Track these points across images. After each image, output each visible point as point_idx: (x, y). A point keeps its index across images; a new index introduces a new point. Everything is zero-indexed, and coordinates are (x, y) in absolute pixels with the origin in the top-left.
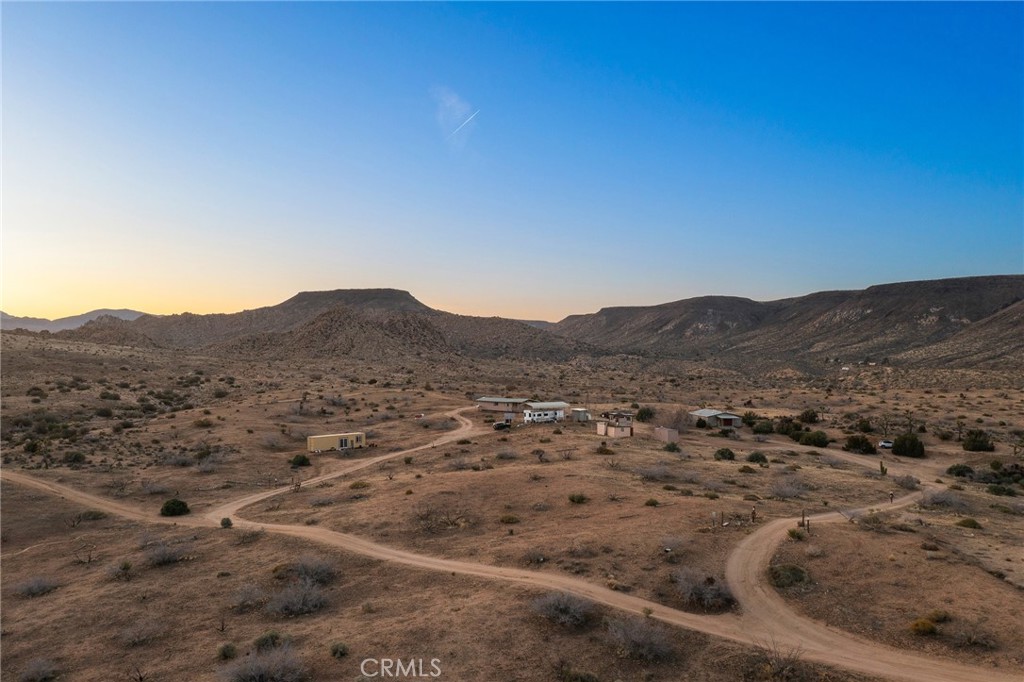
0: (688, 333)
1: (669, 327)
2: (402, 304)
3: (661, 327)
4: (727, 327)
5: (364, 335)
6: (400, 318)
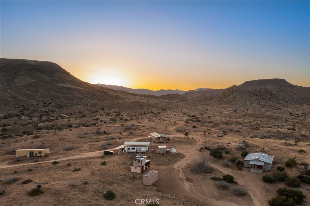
2: (281, 84)
5: (240, 96)
6: (257, 90)
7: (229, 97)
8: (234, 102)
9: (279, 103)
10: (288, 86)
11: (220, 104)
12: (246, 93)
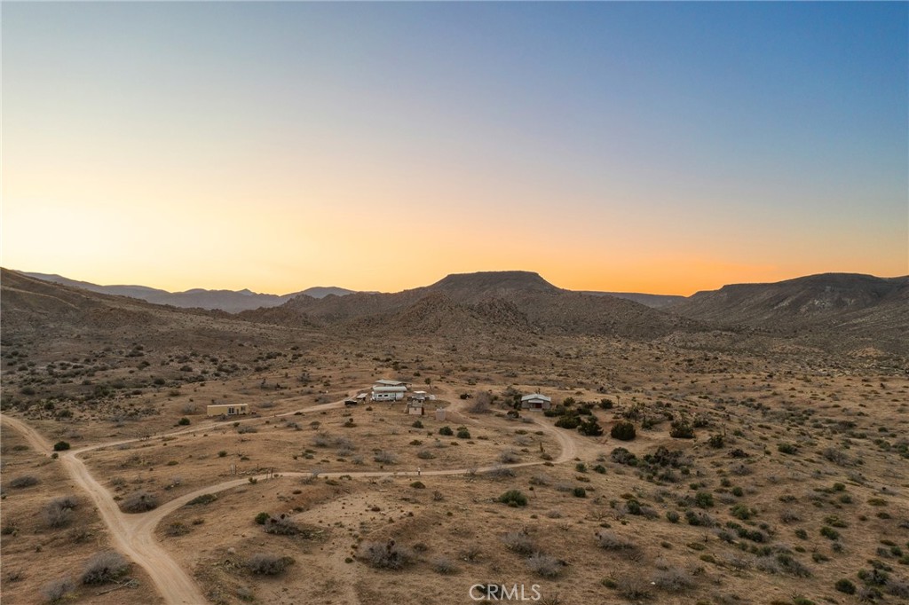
0: (803, 310)
1: (785, 303)
2: (530, 284)
3: (777, 304)
4: (845, 304)
5: (451, 316)
6: (487, 302)
7: (427, 319)
8: (440, 331)
9: (532, 332)
10: (547, 291)
11: (410, 335)
12: (463, 308)
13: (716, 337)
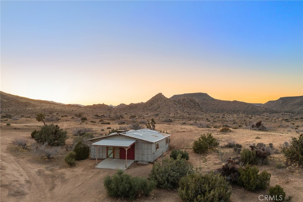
5: (164, 104)
9: (202, 111)
10: (210, 100)
12: (171, 101)
13: (283, 115)
